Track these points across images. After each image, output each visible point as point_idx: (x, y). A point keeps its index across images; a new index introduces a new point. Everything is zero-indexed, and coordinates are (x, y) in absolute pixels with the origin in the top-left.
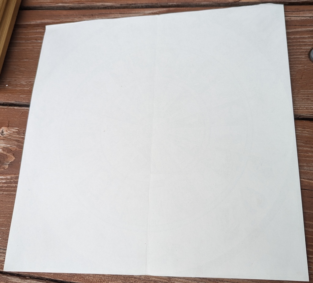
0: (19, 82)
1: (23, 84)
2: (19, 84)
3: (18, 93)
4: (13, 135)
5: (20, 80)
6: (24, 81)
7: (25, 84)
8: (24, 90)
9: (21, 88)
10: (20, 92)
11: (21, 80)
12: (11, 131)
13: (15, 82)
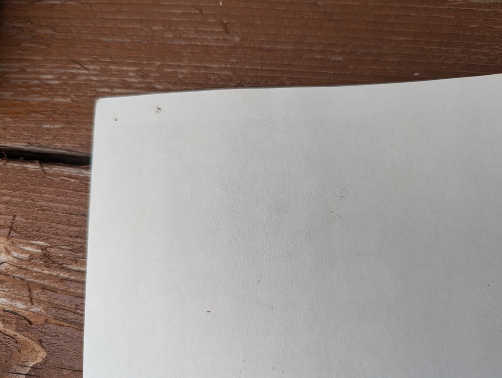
0: (34, 76)
1: (50, 82)
2: (37, 82)
3: (33, 115)
4: (30, 268)
5: (37, 70)
6: (51, 73)
7: (56, 85)
8: (54, 104)
9: (44, 99)
10: (40, 113)
11: (42, 70)
12: (23, 251)
13: (22, 76)
